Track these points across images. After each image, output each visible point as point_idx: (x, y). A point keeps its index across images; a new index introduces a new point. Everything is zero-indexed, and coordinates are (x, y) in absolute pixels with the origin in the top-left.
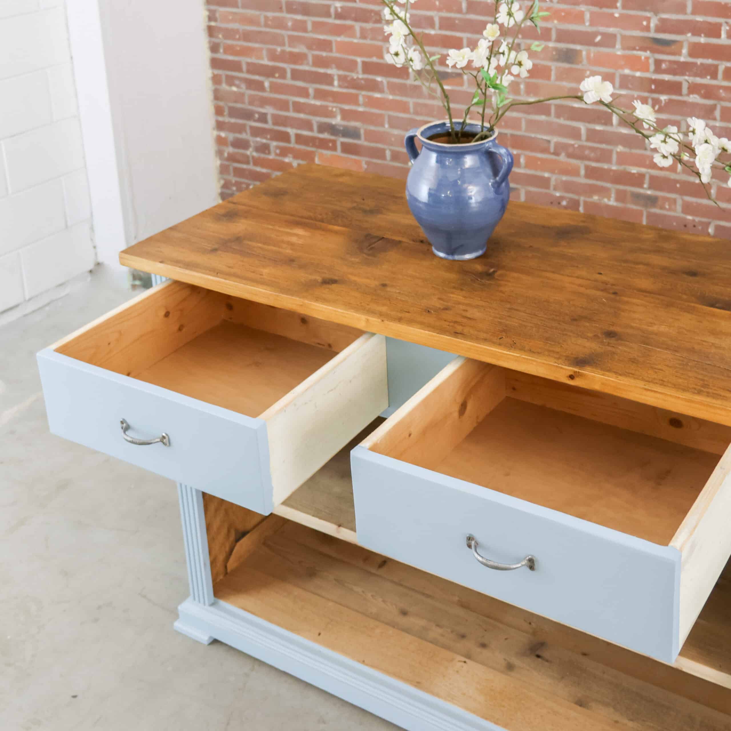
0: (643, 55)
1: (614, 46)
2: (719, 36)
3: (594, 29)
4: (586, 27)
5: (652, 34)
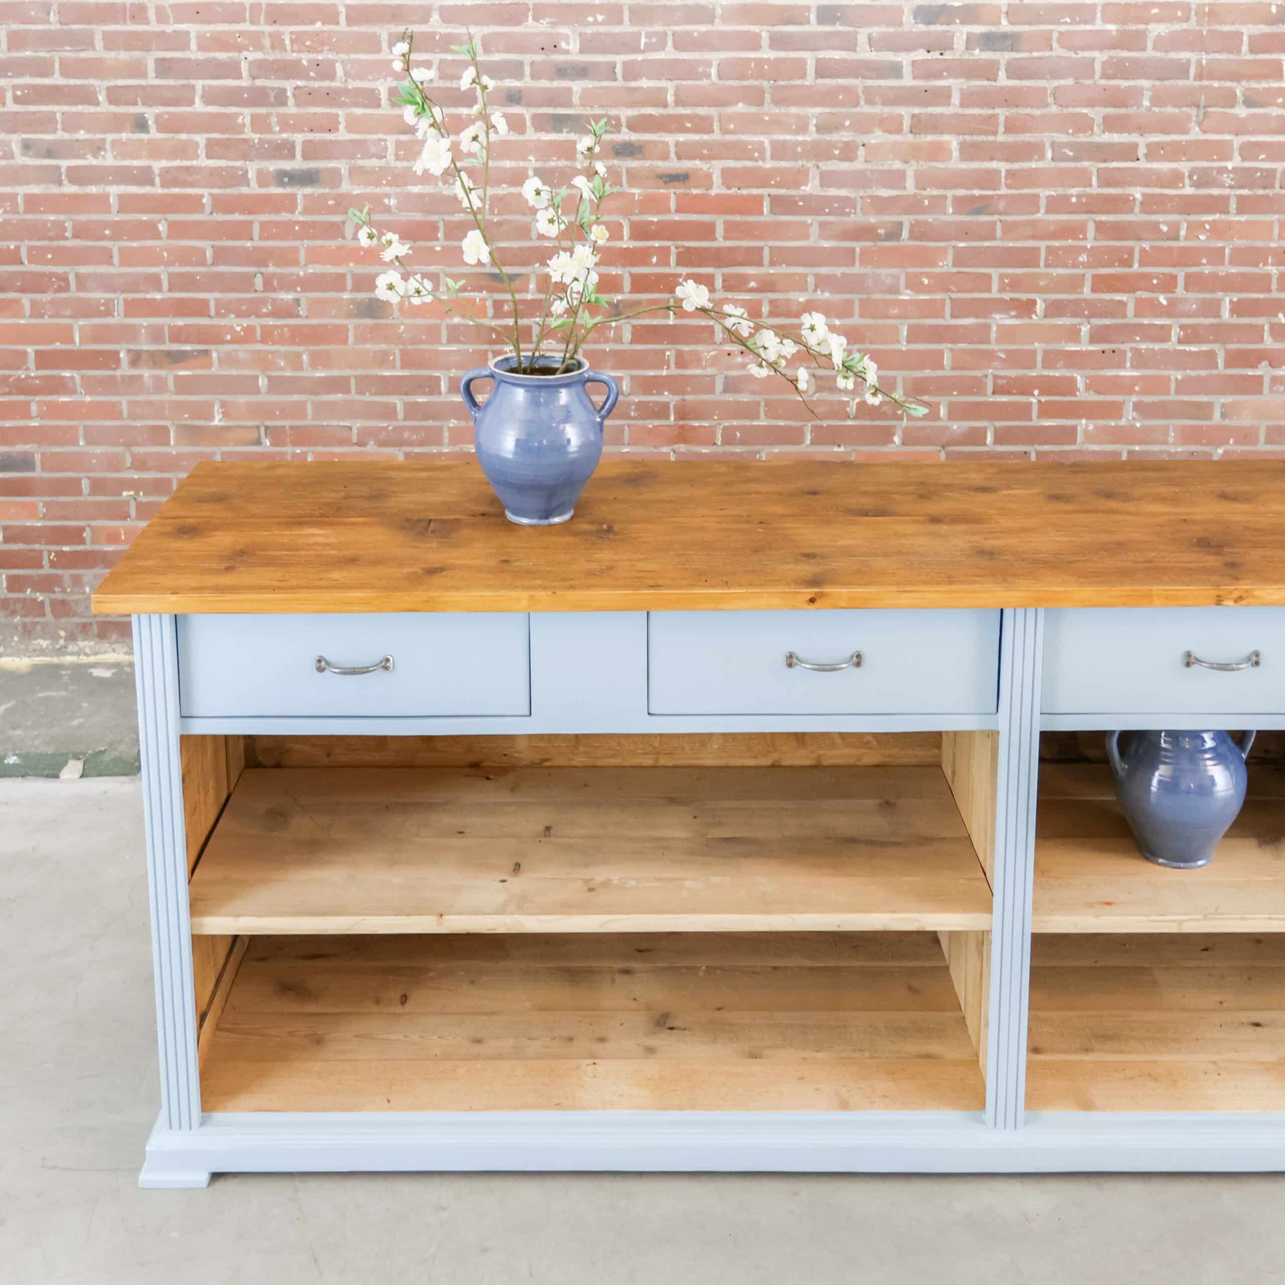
0: (478, 296)
5: (488, 269)
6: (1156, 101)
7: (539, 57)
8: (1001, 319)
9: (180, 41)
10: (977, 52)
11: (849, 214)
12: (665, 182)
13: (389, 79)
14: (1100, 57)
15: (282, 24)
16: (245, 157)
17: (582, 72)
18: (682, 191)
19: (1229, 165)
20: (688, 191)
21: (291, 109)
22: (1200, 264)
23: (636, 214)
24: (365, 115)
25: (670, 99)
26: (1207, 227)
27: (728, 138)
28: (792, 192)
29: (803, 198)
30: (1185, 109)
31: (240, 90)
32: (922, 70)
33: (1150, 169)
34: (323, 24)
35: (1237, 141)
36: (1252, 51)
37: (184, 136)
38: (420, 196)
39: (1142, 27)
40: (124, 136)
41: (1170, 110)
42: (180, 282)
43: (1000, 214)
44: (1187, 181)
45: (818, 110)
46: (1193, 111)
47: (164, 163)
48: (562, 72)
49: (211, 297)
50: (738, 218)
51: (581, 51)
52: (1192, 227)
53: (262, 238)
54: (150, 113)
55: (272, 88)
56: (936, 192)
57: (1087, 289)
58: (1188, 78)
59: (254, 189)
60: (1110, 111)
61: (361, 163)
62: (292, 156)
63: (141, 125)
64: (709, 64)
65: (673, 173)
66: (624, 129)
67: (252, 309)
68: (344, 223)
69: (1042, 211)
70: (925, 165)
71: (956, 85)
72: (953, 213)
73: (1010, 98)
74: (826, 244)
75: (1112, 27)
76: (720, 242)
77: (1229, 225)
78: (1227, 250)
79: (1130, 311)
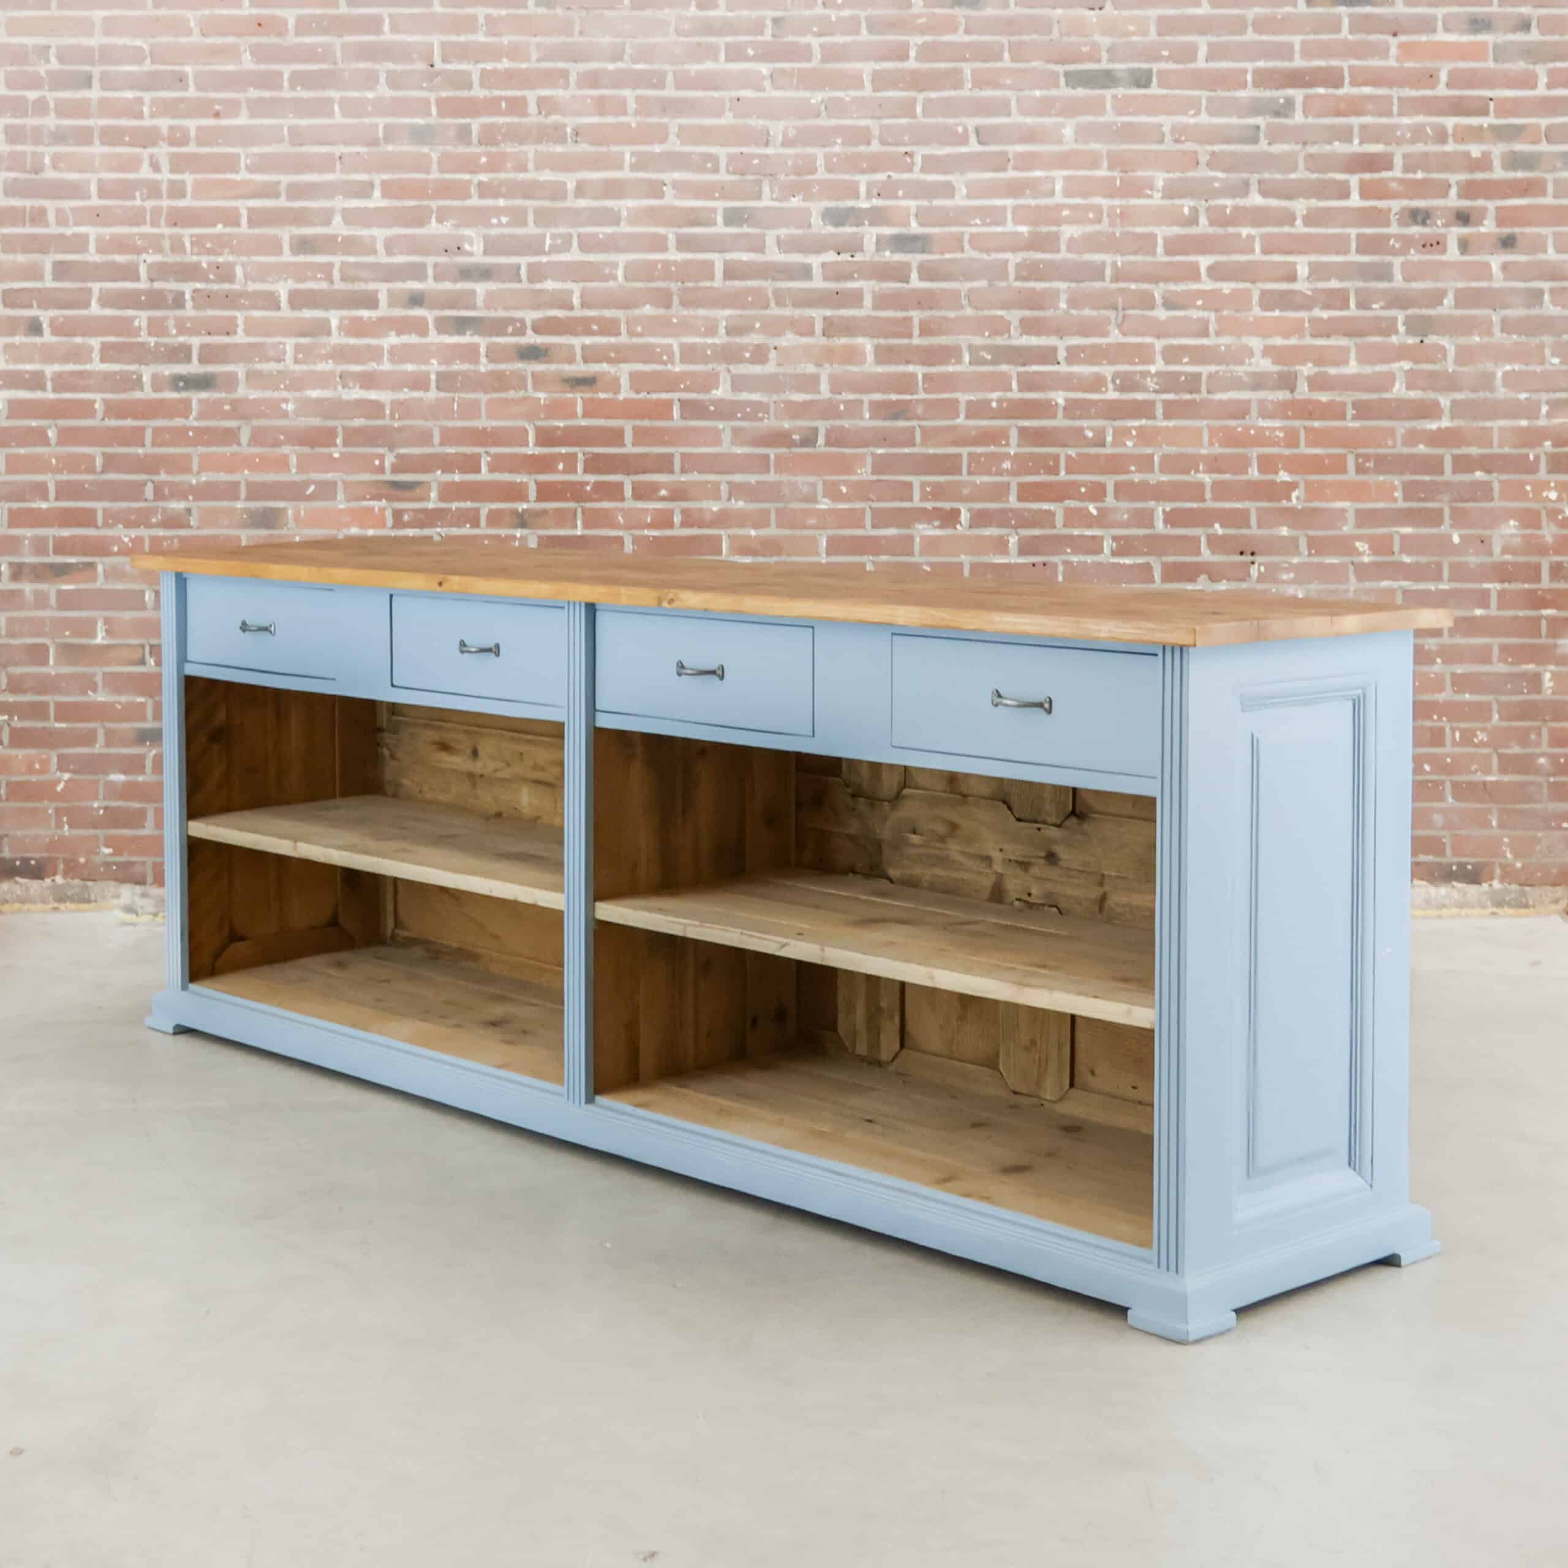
0: (376, 505)
1: (334, 498)
2: (478, 470)
3: (304, 477)
4: (293, 475)
5: (388, 476)
6: (1073, 303)
7: (443, 259)
8: (924, 530)
9: (79, 243)
10: (888, 253)
11: (762, 419)
12: (572, 387)
13: (290, 281)
14: (1014, 259)
15: (182, 227)
16: (141, 361)
17: (485, 273)
18: (588, 395)
19: (1153, 369)
20: (595, 396)
21: (189, 311)
22: (1128, 472)
23: (541, 419)
24: (263, 318)
25: (576, 301)
26: (1134, 433)
27: (635, 340)
28: (702, 397)
29: (713, 402)
30: (1103, 312)
31: (137, 293)
32: (833, 272)
33: (1071, 373)
34: (225, 226)
35: (1159, 345)
36: (1168, 252)
37: (78, 340)
38: (319, 401)
39: (1054, 228)
40: (17, 340)
41: (1087, 312)
42: (65, 491)
43: (919, 419)
44: (1110, 386)
45: (728, 312)
46: (1112, 314)
47: (57, 368)
48: (467, 273)
49: (99, 506)
50: (646, 423)
51: (486, 253)
52: (1117, 432)
53: (154, 444)
54: (45, 316)
55: (171, 291)
56: (851, 397)
57: (1013, 498)
58: (1104, 280)
59: (147, 393)
60: (1027, 313)
61: (259, 366)
62: (188, 359)
63: (35, 328)
64: (615, 265)
65: (580, 375)
66: (529, 332)
67: (141, 519)
68: (239, 428)
69: (962, 416)
70: (839, 369)
71: (868, 287)
72: (870, 418)
73: (923, 300)
74: (739, 450)
75: (1023, 229)
76: (629, 449)
77: (1158, 431)
78: (1156, 458)
79: (1059, 520)
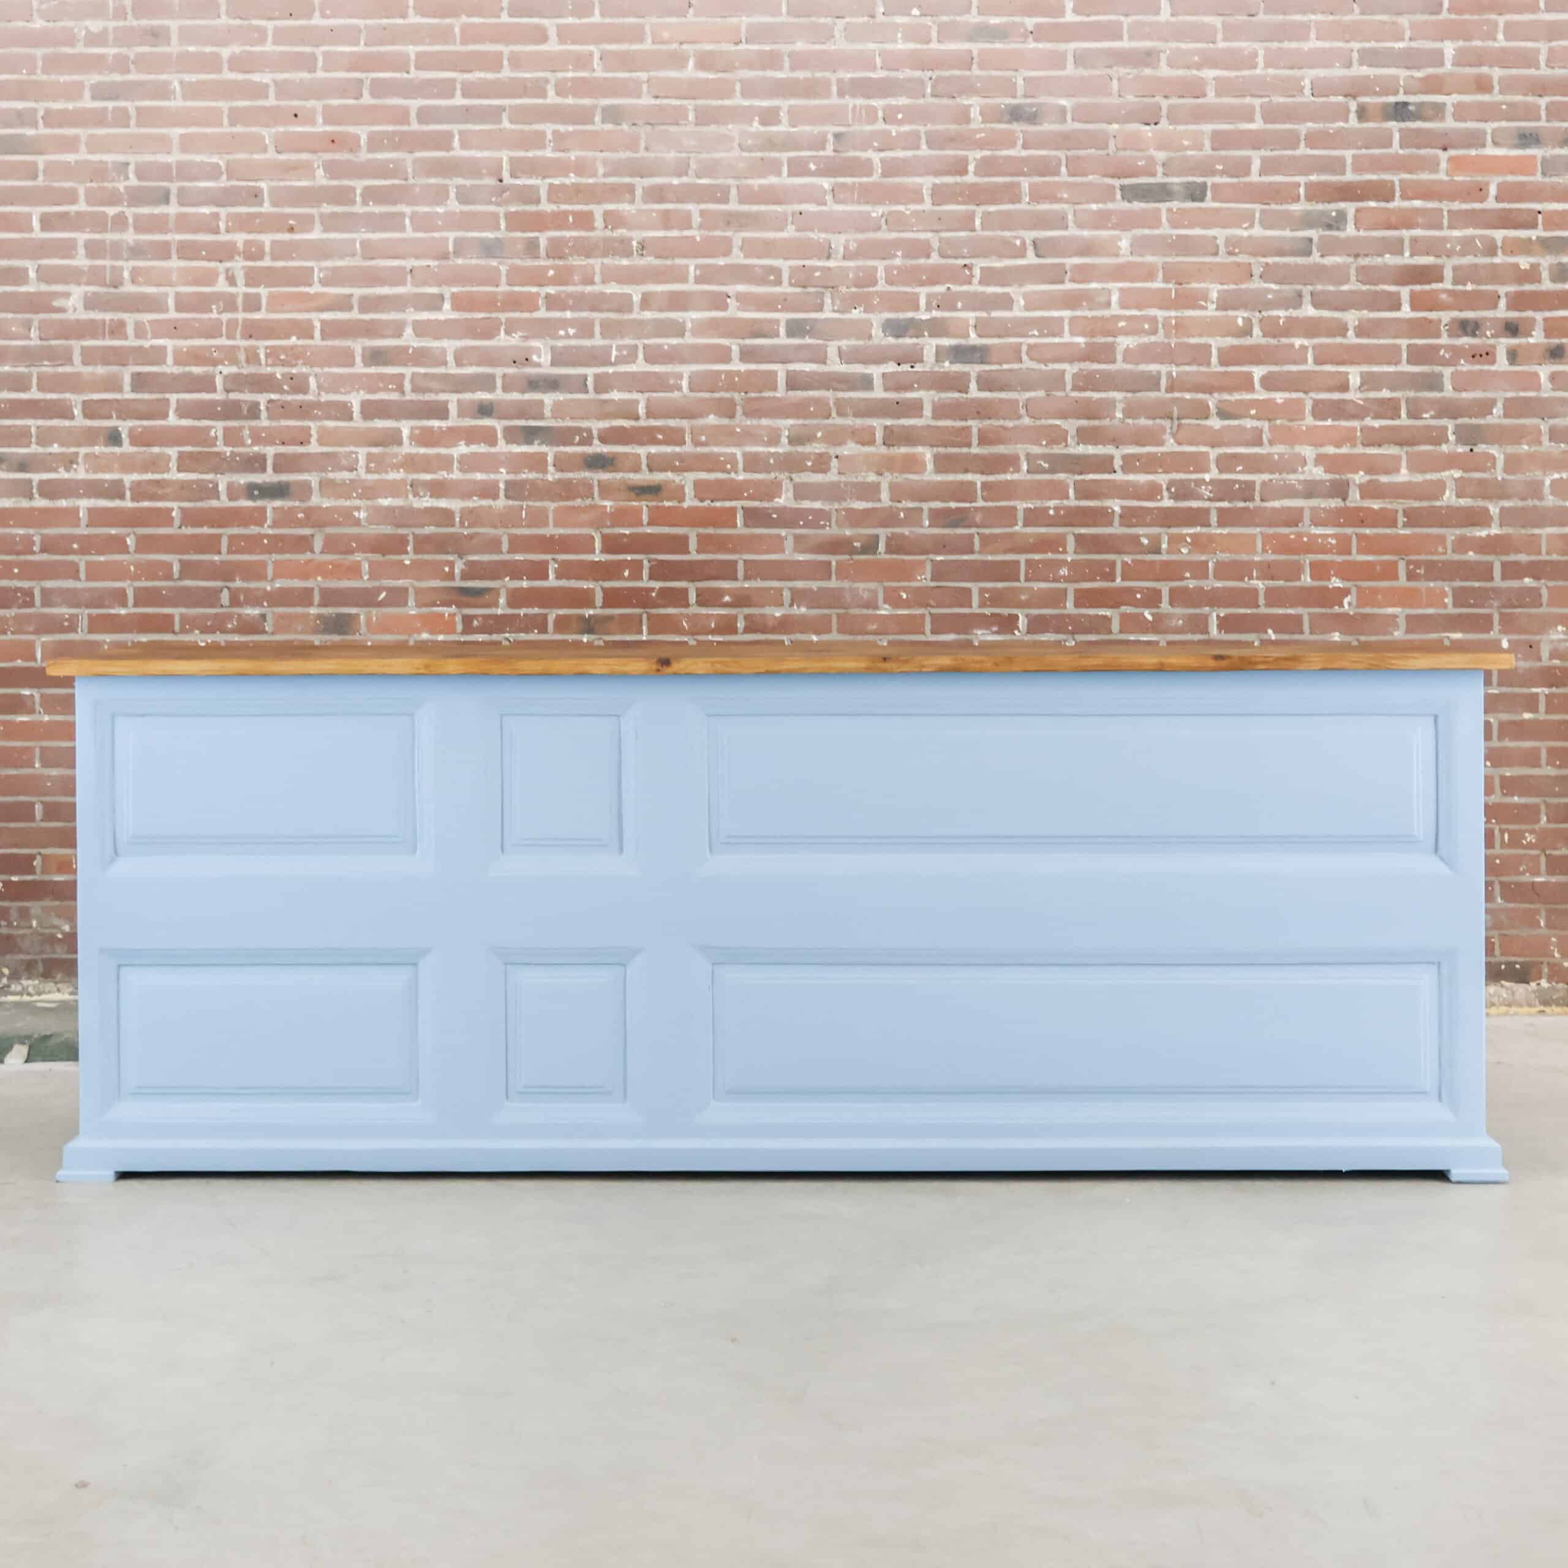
0: (446, 611)
1: (405, 604)
2: (545, 577)
3: (376, 584)
4: (365, 582)
5: (458, 583)
6: (1129, 412)
7: (511, 370)
8: (981, 635)
9: (157, 356)
10: (947, 364)
11: (824, 527)
12: (637, 495)
13: (362, 392)
14: (1070, 370)
15: (257, 339)
16: (216, 470)
17: (553, 384)
18: (654, 504)
19: (1207, 477)
20: (660, 504)
21: (264, 422)
22: (1184, 578)
23: (608, 527)
24: (336, 428)
25: (642, 410)
26: (1189, 540)
27: (700, 450)
28: (765, 504)
29: (776, 510)
30: (1158, 421)
31: (214, 403)
32: (893, 383)
33: (1128, 482)
34: (298, 338)
35: (1213, 453)
36: (1222, 363)
37: (156, 450)
38: (391, 509)
39: (1110, 339)
40: (97, 449)
41: (1143, 422)
42: (145, 597)
43: (977, 526)
44: (1165, 494)
45: (790, 422)
46: (1166, 423)
47: (136, 477)
48: (533, 384)
49: (176, 612)
50: (710, 531)
51: (554, 363)
52: (1172, 539)
53: (230, 552)
54: (124, 427)
55: (245, 402)
56: (911, 505)
57: (1070, 604)
58: (1159, 390)
59: (224, 502)
60: (1084, 423)
61: (331, 475)
62: (263, 469)
63: (114, 438)
64: (680, 376)
65: (645, 484)
66: (596, 442)
67: (217, 625)
68: (312, 536)
69: (1020, 523)
70: (899, 478)
71: (928, 397)
72: (930, 526)
73: (981, 410)
74: (801, 557)
75: (1080, 340)
76: (694, 556)
77: (1211, 538)
78: (1210, 564)
79: (1115, 626)
